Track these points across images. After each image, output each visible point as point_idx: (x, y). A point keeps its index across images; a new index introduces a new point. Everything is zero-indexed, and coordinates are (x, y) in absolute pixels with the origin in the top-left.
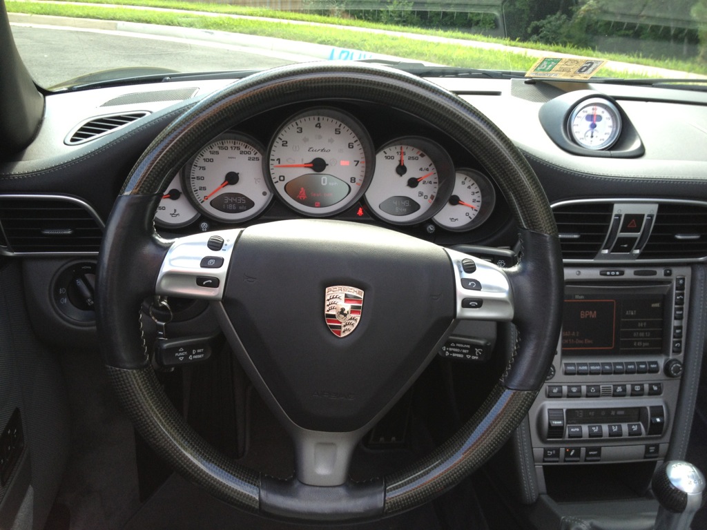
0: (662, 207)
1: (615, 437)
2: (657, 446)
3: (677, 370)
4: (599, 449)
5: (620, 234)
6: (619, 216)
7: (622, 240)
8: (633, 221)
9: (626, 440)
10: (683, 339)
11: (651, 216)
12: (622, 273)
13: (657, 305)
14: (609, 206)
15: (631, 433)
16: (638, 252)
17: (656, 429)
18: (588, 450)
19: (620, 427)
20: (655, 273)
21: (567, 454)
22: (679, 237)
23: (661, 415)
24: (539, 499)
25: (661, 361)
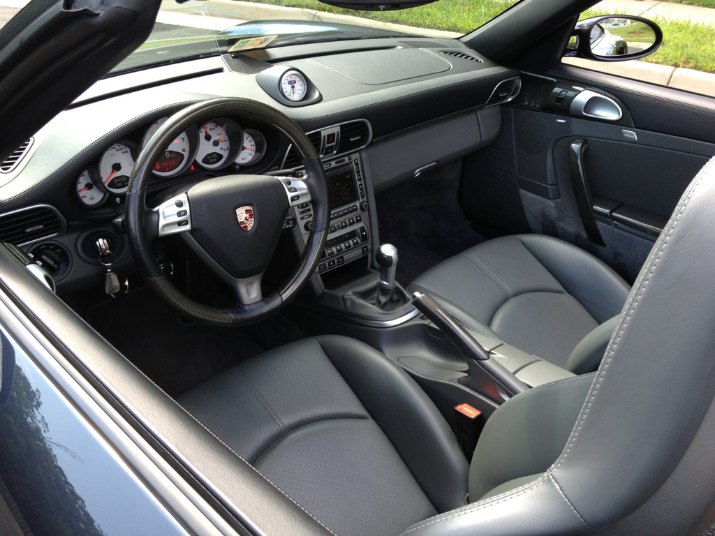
0: (342, 127)
1: (348, 248)
2: (366, 247)
3: (366, 206)
4: (342, 257)
5: (327, 146)
6: (324, 136)
7: (328, 148)
8: (331, 137)
9: (352, 249)
10: (364, 190)
11: (338, 133)
12: (330, 165)
13: (348, 176)
14: (320, 132)
15: (355, 244)
16: (335, 152)
17: (364, 238)
18: (338, 259)
19: (349, 243)
20: (344, 160)
21: (329, 265)
22: (352, 140)
23: (365, 231)
24: (323, 292)
25: (358, 204)
